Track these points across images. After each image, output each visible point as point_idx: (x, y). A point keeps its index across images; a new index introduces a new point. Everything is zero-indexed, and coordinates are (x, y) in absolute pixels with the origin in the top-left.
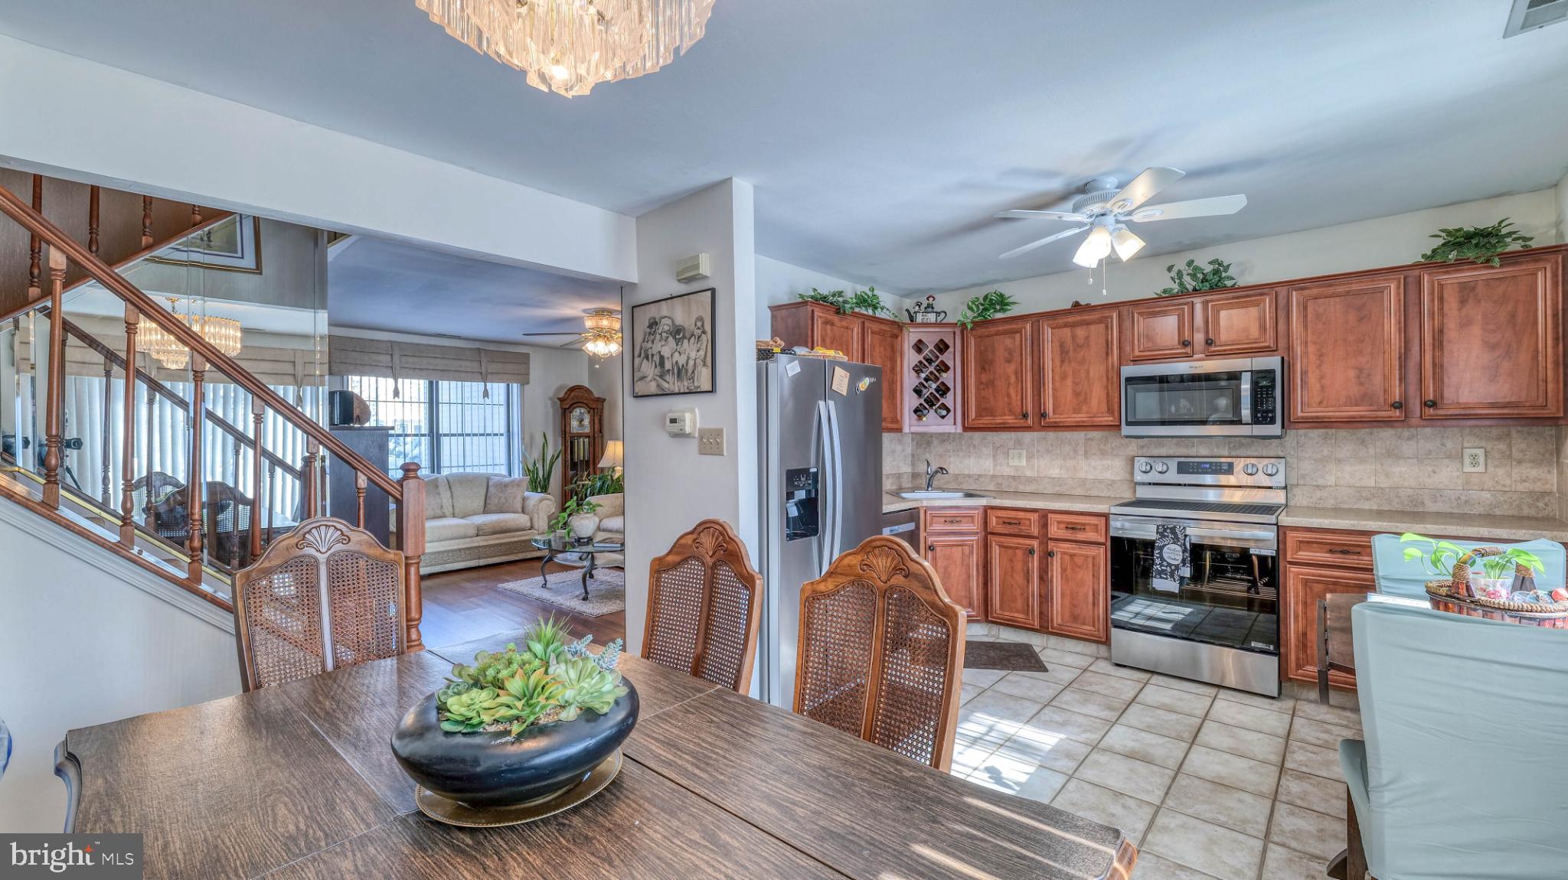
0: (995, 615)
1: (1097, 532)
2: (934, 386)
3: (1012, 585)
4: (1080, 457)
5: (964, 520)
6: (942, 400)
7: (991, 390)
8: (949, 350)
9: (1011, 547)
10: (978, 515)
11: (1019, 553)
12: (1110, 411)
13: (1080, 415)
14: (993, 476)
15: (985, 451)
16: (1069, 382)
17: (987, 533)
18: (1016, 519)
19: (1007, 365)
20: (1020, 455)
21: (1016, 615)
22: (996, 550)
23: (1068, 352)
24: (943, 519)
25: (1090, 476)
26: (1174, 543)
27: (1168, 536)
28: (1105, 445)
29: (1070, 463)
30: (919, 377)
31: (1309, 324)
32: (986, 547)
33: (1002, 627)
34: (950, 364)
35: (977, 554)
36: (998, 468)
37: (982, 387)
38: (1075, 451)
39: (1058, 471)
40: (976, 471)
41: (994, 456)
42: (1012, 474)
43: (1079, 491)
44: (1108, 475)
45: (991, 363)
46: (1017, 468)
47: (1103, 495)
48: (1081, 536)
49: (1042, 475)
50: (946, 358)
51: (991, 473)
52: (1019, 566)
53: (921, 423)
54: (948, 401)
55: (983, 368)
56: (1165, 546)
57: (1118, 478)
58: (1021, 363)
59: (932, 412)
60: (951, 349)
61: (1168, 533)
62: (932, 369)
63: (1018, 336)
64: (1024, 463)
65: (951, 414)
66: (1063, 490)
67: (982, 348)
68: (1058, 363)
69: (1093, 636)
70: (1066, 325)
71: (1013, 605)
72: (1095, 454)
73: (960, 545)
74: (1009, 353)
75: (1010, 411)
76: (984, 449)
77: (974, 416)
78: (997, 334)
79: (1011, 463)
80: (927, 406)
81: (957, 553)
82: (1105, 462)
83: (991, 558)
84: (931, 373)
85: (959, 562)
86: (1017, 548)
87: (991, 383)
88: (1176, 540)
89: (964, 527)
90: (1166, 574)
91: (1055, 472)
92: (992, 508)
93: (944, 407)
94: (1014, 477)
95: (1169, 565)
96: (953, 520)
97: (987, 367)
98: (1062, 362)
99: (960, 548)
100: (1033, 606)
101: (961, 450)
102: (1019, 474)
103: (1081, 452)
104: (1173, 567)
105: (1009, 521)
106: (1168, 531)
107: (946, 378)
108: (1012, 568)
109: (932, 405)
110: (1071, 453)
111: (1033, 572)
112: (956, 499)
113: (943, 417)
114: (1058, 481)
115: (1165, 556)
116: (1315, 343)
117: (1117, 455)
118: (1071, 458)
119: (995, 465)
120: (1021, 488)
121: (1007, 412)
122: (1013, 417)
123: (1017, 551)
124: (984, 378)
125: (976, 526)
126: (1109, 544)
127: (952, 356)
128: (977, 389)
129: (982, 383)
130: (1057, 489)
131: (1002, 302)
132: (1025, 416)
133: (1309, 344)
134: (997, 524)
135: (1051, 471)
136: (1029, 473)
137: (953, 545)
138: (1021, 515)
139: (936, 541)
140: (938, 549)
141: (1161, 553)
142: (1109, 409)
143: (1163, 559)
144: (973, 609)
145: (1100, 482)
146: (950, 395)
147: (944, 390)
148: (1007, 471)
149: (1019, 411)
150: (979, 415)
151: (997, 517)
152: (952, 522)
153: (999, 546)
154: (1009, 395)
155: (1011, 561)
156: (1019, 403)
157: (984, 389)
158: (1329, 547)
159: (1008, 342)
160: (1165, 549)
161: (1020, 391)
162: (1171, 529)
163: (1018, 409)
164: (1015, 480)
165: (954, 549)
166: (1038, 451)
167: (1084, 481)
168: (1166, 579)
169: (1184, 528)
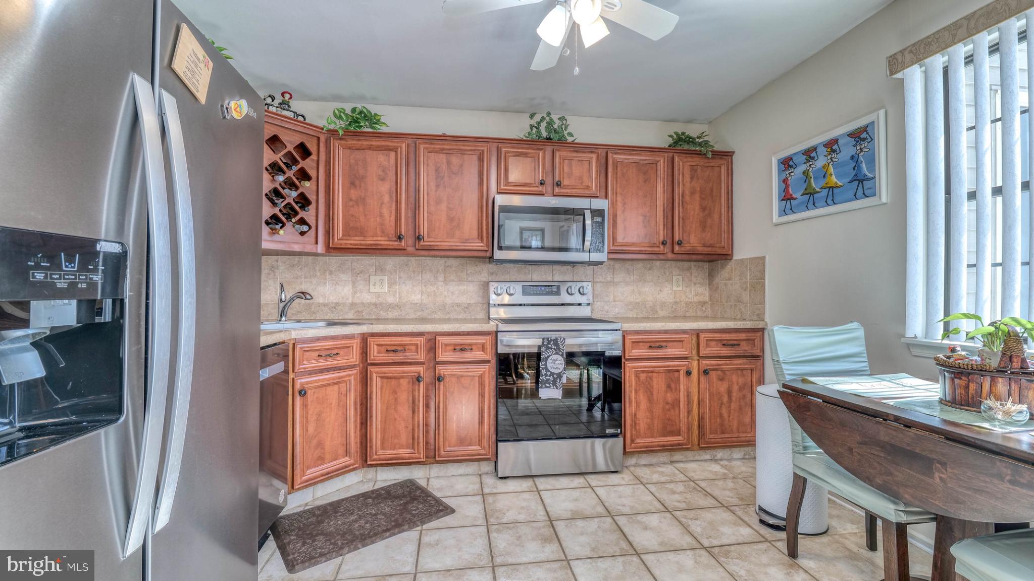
0: (375, 457)
1: (483, 351)
2: (294, 194)
3: (395, 419)
4: (440, 283)
5: (341, 352)
6: (302, 214)
7: (361, 208)
8: (312, 157)
9: (395, 378)
10: (356, 344)
11: (404, 382)
12: (480, 237)
13: (453, 240)
14: (353, 304)
15: (344, 277)
16: (443, 206)
17: (366, 364)
18: (400, 345)
19: (380, 182)
20: (382, 282)
21: (401, 451)
22: (376, 383)
23: (443, 178)
24: (317, 354)
25: (448, 301)
26: (557, 353)
27: (551, 348)
28: (462, 272)
29: (431, 289)
30: (273, 180)
31: (618, 180)
32: (365, 380)
33: (379, 469)
34: (312, 173)
35: (355, 390)
36: (358, 295)
37: (351, 203)
38: (436, 278)
39: (419, 296)
40: (333, 299)
41: (354, 283)
42: (373, 301)
43: (440, 315)
44: (463, 300)
45: (363, 178)
46: (378, 295)
47: (460, 317)
48: (468, 356)
49: (404, 301)
50: (308, 164)
51: (350, 301)
52: (404, 396)
53: (276, 237)
54: (309, 215)
55: (353, 184)
56: (549, 356)
57: (472, 302)
58: (396, 183)
59: (289, 225)
60: (314, 157)
61: (551, 345)
62: (290, 174)
63: (393, 154)
64: (386, 289)
65: (312, 232)
66: (424, 314)
67: (352, 161)
68: (433, 188)
69: (479, 455)
70: (442, 151)
71: (396, 441)
72: (453, 281)
73: (337, 383)
74: (383, 171)
75: (383, 232)
76: (342, 276)
77: (340, 236)
78: (370, 148)
79: (372, 290)
80: (283, 218)
81: (333, 392)
82: (462, 288)
83: (371, 393)
84: (289, 178)
85: (334, 402)
86: (402, 377)
87: (362, 201)
88: (558, 351)
89: (340, 361)
90: (549, 383)
91: (416, 298)
92: (373, 335)
93: (302, 222)
94: (375, 304)
95: (552, 374)
96: (329, 354)
97: (357, 183)
98: (438, 186)
99: (336, 387)
100: (418, 437)
101: (315, 276)
102: (381, 300)
103: (441, 278)
104: (555, 376)
105: (394, 348)
106: (552, 343)
107: (307, 186)
108: (396, 400)
109: (289, 217)
110: (432, 279)
111: (419, 401)
112: (319, 330)
113: (302, 233)
114: (420, 306)
115: (549, 366)
116: (621, 194)
117: (472, 281)
118: (431, 285)
119: (355, 293)
120: (383, 314)
121: (379, 232)
122: (386, 239)
123: (402, 381)
124: (354, 194)
125: (355, 358)
126: (493, 361)
127: (315, 165)
128: (345, 205)
129: (351, 200)
130: (419, 314)
131: (372, 119)
132: (400, 238)
133: (618, 195)
134: (378, 353)
135: (413, 297)
136: (391, 300)
137: (328, 385)
138: (407, 340)
139: (308, 383)
140: (309, 393)
141: (545, 365)
142: (479, 235)
143: (547, 370)
144: (350, 457)
145: (458, 305)
146: (312, 208)
147: (304, 202)
148: (367, 298)
149: (393, 232)
150: (347, 233)
151: (378, 345)
152: (329, 355)
153: (382, 378)
154: (381, 215)
155: (395, 392)
156: (393, 224)
157: (353, 206)
158: (649, 344)
159: (381, 157)
160: (549, 360)
161: (394, 212)
162: (553, 341)
163: (391, 230)
164: (376, 307)
165: (329, 388)
166: (400, 278)
167: (444, 305)
168: (550, 387)
169: (564, 339)
